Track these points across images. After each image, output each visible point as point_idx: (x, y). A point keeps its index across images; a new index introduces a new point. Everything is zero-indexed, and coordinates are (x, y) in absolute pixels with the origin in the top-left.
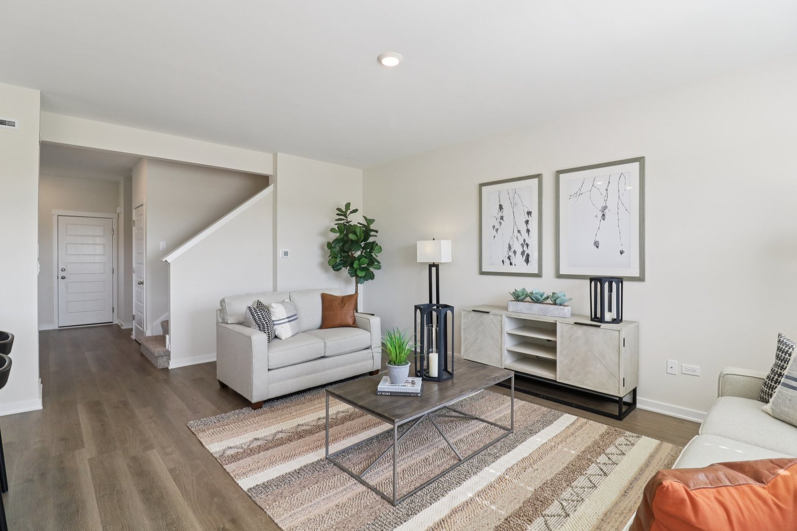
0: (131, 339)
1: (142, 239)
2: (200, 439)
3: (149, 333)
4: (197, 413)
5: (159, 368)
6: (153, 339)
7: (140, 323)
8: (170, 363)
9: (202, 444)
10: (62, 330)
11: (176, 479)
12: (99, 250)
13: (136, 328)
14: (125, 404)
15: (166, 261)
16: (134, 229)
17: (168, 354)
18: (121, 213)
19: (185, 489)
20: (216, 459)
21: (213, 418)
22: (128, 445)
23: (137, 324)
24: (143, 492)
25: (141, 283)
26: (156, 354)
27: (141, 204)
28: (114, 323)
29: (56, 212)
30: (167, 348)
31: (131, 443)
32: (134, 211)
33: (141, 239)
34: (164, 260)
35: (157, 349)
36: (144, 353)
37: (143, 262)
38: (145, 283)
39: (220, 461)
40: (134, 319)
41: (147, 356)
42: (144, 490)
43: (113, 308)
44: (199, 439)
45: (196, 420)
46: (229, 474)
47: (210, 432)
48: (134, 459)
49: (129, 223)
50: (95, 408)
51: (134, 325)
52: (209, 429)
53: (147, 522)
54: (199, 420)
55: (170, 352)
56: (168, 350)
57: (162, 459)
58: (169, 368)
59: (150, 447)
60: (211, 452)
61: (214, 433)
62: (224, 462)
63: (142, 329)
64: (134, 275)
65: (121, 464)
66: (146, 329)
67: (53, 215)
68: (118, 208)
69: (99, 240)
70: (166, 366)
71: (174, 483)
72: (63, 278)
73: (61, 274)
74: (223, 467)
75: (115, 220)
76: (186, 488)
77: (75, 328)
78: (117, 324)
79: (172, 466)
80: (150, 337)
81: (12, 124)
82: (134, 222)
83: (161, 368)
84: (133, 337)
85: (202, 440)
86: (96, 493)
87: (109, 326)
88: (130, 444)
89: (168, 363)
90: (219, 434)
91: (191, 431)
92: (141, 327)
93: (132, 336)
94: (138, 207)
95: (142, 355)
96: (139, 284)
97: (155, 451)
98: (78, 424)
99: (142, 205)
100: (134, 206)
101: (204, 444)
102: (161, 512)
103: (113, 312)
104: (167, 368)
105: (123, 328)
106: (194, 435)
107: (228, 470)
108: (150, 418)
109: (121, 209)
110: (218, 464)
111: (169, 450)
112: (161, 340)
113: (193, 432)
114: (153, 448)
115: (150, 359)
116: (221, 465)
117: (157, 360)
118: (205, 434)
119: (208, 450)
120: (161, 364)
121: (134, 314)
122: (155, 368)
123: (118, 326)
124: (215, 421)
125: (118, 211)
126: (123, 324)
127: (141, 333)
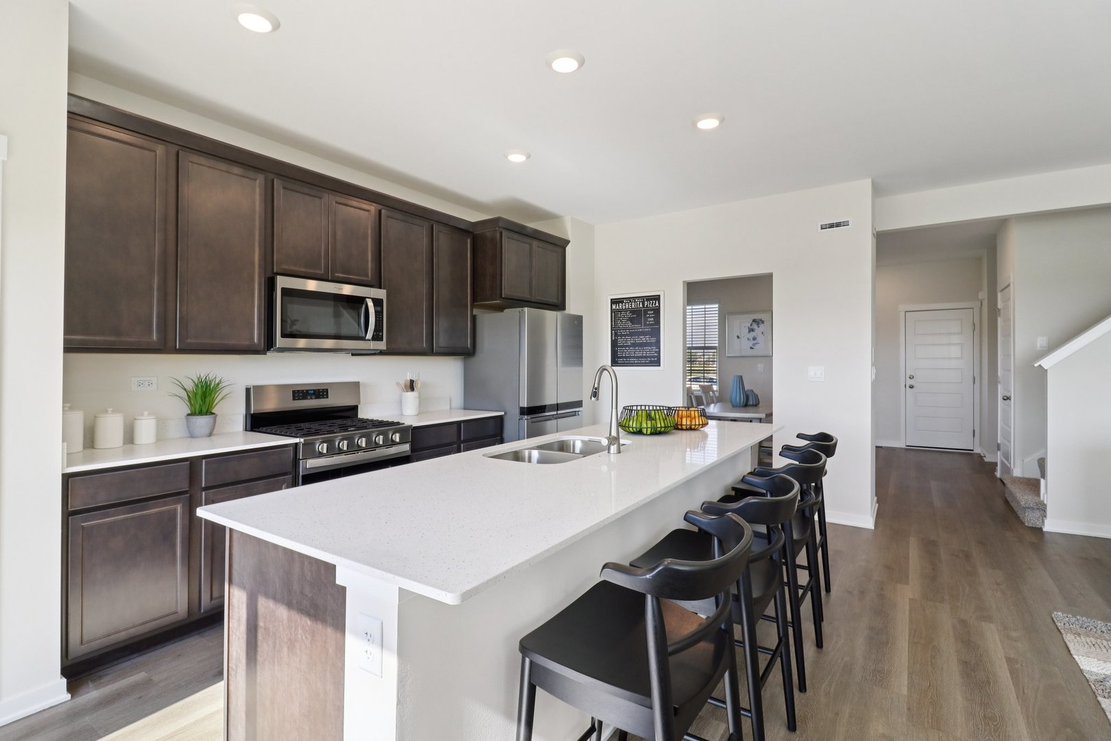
0: (995, 477)
1: (1010, 335)
2: (1068, 643)
3: (1017, 472)
4: (1073, 606)
5: (1027, 524)
6: (1022, 482)
7: (1007, 457)
8: (1046, 522)
9: (1069, 651)
10: (910, 449)
11: (1013, 672)
12: (955, 351)
13: (1002, 463)
14: (967, 556)
15: (1040, 365)
16: (1000, 320)
17: (1042, 508)
18: (984, 299)
19: (1024, 692)
20: (1088, 681)
21: (1100, 624)
22: (959, 604)
23: (1004, 457)
24: (964, 663)
25: (1007, 398)
26: (1022, 503)
27: (1007, 284)
28: (975, 451)
29: (903, 307)
30: (1042, 498)
31: (964, 603)
32: (999, 295)
33: (1007, 335)
34: (1036, 365)
35: (1026, 497)
36: (1009, 499)
37: (1011, 367)
38: (1012, 398)
39: (1093, 686)
40: (999, 449)
41: (1012, 504)
42: (966, 662)
43: (974, 431)
44: (1066, 641)
45: (1068, 614)
46: (1105, 713)
47: (1088, 640)
48: (963, 622)
49: (994, 313)
50: (930, 548)
51: (999, 458)
52: (1088, 636)
53: (959, 698)
54: (1074, 616)
55: (1046, 505)
56: (1043, 501)
57: (1001, 641)
58: (1044, 530)
59: (989, 619)
60: (1082, 668)
61: (1096, 645)
62: (1100, 692)
63: (1009, 465)
64: (999, 387)
65: (946, 620)
66: (1014, 466)
67: (900, 312)
68: (980, 294)
69: (956, 339)
70: (1038, 524)
71: (1008, 675)
72: (912, 387)
73: (910, 382)
74: (1096, 697)
75: (977, 311)
76: (1026, 691)
77: (926, 451)
78: (979, 454)
79: (1012, 656)
80: (1020, 478)
81: (846, 224)
82: (999, 310)
83: (1030, 525)
84: (998, 474)
85: (1071, 646)
86: (909, 636)
87: (967, 454)
88: (962, 604)
89: (1043, 521)
90: (1105, 650)
91: (1056, 626)
92: (1008, 461)
93: (996, 473)
94: (1005, 288)
95: (1007, 502)
96: (1004, 399)
97: (992, 626)
98: (907, 558)
99: (1009, 285)
100: (999, 287)
101: (1072, 652)
102: (981, 698)
103: (974, 436)
104: (1041, 529)
105: (986, 460)
106: (1058, 633)
107: (1104, 706)
108: (998, 584)
109: (983, 295)
110: (1089, 691)
111: (1014, 634)
112: (1033, 486)
113: (1058, 629)
114: (992, 622)
115: (1016, 509)
116: (1094, 693)
117: (1025, 513)
118: (1078, 638)
119: (1077, 663)
120: (1030, 519)
121: (999, 442)
122: (1022, 523)
123: (980, 457)
124: (1104, 629)
125: (980, 297)
126: (987, 455)
127: (1007, 470)
